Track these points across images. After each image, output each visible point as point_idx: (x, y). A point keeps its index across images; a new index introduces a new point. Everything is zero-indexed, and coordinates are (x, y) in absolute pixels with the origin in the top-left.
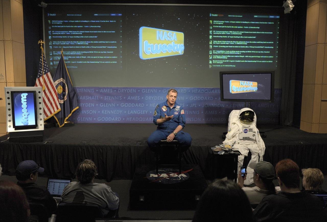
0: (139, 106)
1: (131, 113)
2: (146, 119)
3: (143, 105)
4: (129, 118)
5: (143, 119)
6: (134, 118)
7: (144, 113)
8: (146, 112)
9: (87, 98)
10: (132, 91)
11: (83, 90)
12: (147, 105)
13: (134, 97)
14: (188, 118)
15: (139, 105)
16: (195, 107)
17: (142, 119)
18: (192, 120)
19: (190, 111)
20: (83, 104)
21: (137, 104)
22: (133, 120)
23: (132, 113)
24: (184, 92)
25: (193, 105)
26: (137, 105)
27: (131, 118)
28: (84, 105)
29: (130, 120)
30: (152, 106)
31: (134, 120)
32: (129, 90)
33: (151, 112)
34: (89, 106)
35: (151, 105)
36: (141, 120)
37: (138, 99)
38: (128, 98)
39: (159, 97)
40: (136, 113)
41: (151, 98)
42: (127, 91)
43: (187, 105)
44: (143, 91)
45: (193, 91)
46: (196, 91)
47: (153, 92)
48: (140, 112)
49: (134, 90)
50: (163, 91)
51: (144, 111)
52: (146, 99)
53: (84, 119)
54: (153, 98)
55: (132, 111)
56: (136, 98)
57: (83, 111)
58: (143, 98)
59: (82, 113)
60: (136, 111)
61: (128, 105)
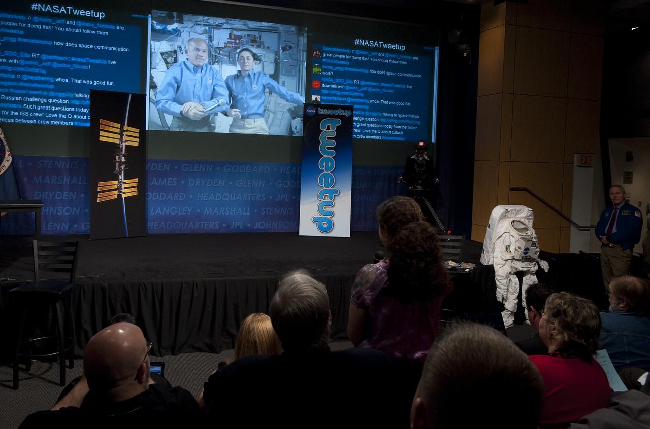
0: (175, 199)
1: (157, 212)
2: (188, 224)
3: (183, 196)
4: (152, 223)
5: (182, 227)
6: (163, 223)
7: (185, 212)
8: (190, 211)
9: (61, 181)
10: (160, 168)
11: (51, 163)
12: (191, 197)
13: (165, 180)
14: (272, 223)
15: (176, 197)
16: (286, 200)
17: (180, 225)
18: (278, 225)
19: (276, 209)
20: (50, 193)
21: (170, 194)
22: (161, 227)
23: (160, 212)
24: (265, 172)
25: (282, 197)
26: (170, 196)
27: (158, 223)
28: (51, 196)
29: (153, 227)
30: (202, 199)
31: (164, 227)
32: (156, 165)
33: (199, 211)
34: (64, 198)
35: (199, 196)
36: (179, 228)
37: (173, 185)
38: (153, 182)
39: (216, 181)
40: (167, 213)
41: (201, 183)
42: (151, 167)
43: (271, 197)
44: (184, 168)
45: (282, 170)
46: (288, 170)
47: (204, 171)
48: (176, 212)
49: (165, 165)
50: (225, 169)
51: (184, 208)
52: (190, 185)
53: (49, 226)
54: (203, 182)
55: (159, 209)
56: (169, 182)
57: (48, 208)
58: (183, 182)
59: (47, 212)
60: (169, 208)
61: (152, 196)
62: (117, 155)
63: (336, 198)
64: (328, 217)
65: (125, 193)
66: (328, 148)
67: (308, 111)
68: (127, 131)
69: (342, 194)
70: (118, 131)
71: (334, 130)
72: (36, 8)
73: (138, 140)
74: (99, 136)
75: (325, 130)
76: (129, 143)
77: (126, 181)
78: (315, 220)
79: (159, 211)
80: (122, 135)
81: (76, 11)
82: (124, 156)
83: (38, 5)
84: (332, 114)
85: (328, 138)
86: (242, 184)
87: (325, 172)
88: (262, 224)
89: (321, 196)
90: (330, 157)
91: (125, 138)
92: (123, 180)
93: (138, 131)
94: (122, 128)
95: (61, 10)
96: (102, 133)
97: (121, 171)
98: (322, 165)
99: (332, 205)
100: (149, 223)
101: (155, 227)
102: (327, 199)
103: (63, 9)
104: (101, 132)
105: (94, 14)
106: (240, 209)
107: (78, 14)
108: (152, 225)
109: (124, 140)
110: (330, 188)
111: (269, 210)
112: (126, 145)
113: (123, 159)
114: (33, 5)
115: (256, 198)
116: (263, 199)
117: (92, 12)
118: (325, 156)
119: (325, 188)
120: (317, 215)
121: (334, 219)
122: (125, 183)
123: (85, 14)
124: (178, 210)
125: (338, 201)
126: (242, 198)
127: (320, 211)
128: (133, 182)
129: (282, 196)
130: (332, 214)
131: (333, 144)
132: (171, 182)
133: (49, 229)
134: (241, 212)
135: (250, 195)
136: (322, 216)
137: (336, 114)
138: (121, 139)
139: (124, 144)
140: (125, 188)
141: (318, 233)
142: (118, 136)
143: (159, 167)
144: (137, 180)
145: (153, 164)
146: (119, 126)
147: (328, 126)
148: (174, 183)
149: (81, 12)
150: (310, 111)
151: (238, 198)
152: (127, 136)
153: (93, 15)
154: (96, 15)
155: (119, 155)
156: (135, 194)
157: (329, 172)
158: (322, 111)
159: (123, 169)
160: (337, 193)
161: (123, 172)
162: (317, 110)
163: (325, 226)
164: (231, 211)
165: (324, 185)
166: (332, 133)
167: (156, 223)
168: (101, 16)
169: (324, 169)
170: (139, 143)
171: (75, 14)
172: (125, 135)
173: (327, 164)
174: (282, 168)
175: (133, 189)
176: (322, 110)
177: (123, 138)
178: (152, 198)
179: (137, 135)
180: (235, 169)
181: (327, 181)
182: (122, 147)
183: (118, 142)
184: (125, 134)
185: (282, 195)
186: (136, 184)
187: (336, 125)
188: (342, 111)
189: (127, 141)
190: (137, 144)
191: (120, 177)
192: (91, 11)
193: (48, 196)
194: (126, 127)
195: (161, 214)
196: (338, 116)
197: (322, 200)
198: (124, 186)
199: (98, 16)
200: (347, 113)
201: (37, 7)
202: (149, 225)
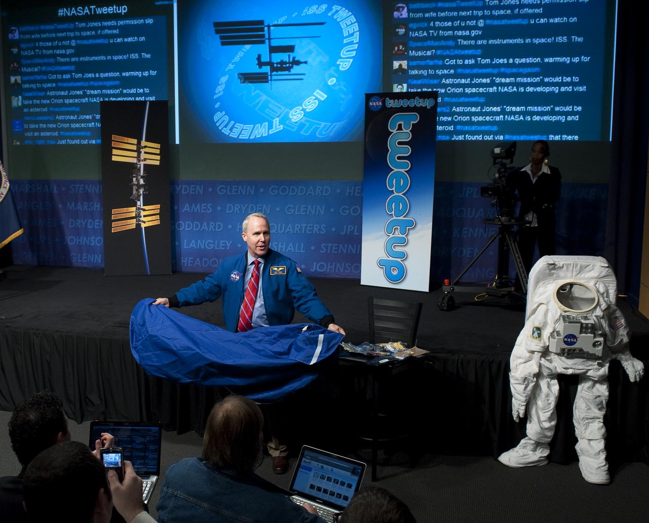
0: (210, 230)
1: (191, 245)
3: (220, 226)
4: (186, 258)
6: (198, 259)
7: (222, 247)
8: (229, 245)
9: (92, 208)
10: (193, 191)
11: (82, 187)
12: (230, 227)
13: (199, 205)
14: (336, 265)
15: (211, 227)
17: (218, 262)
18: (345, 268)
19: (341, 245)
20: (82, 221)
21: (205, 223)
22: (196, 263)
24: (324, 194)
25: (349, 230)
26: (205, 226)
27: (192, 258)
28: (84, 223)
29: (187, 263)
31: (199, 264)
32: (187, 187)
33: (240, 245)
34: (96, 227)
37: (208, 212)
38: (185, 209)
39: (260, 207)
40: (203, 247)
41: (240, 209)
42: (183, 190)
43: (334, 229)
44: (220, 190)
45: (348, 191)
46: (357, 191)
47: (244, 193)
48: (213, 245)
49: (198, 187)
50: (270, 193)
51: (222, 242)
52: (227, 212)
53: (84, 257)
54: (244, 209)
55: (193, 241)
56: (203, 208)
57: (81, 238)
58: (219, 208)
59: (81, 242)
60: (204, 241)
61: (185, 227)
62: (134, 177)
63: (411, 232)
64: (399, 260)
65: (144, 222)
66: (399, 158)
67: (371, 104)
68: (146, 147)
69: (418, 227)
70: (134, 148)
71: (408, 131)
72: (62, 14)
73: (158, 157)
74: (111, 155)
75: (395, 131)
76: (148, 162)
77: (146, 208)
78: (381, 264)
79: (193, 244)
80: (139, 153)
81: (99, 9)
82: (142, 177)
83: (63, 10)
84: (405, 106)
85: (400, 143)
86: (293, 210)
87: (396, 194)
88: (322, 266)
89: (390, 229)
90: (403, 170)
91: (143, 156)
92: (142, 207)
93: (158, 146)
94: (139, 143)
95: (85, 11)
96: (115, 152)
97: (139, 196)
98: (392, 183)
99: (404, 242)
100: (182, 258)
101: (189, 263)
102: (398, 234)
103: (87, 11)
104: (113, 150)
105: (116, 9)
106: (291, 244)
107: (100, 13)
108: (186, 261)
109: (142, 158)
110: (401, 218)
111: (332, 246)
112: (144, 164)
113: (142, 182)
114: (60, 11)
115: (313, 229)
116: (323, 231)
117: (115, 7)
118: (396, 170)
119: (395, 218)
120: (384, 256)
121: (408, 264)
122: (144, 210)
123: (108, 11)
124: (214, 243)
125: (413, 236)
126: (293, 229)
127: (389, 251)
128: (155, 208)
129: (349, 228)
130: (404, 256)
131: (407, 151)
132: (205, 208)
133: (84, 261)
134: (292, 249)
135: (304, 225)
136: (391, 258)
137: (412, 105)
138: (138, 157)
139: (142, 163)
140: (144, 216)
141: (385, 284)
142: (135, 154)
143: (192, 189)
144: (158, 206)
145: (184, 186)
146: (135, 141)
147: (400, 126)
148: (209, 210)
149: (104, 10)
150: (374, 104)
151: (288, 230)
152: (145, 153)
153: (116, 11)
154: (119, 10)
155: (136, 177)
156: (158, 222)
157: (400, 194)
158: (391, 103)
159: (141, 193)
160: (412, 225)
161: (142, 197)
162: (384, 102)
163: (395, 273)
164: (280, 246)
165: (393, 213)
166: (406, 135)
167: (190, 258)
168: (123, 11)
169: (394, 189)
170: (161, 160)
171: (98, 13)
172: (143, 153)
173: (398, 182)
174: (348, 188)
175: (154, 218)
176: (391, 101)
177: (141, 157)
178: (184, 228)
179: (158, 152)
180: (284, 190)
181: (397, 207)
182: (140, 167)
183: (135, 161)
184: (143, 151)
185: (349, 226)
186: (158, 211)
187: (412, 122)
188: (421, 100)
189: (145, 159)
190: (158, 163)
191: (138, 203)
192: (113, 6)
193: (81, 224)
194: (144, 143)
195: (195, 248)
196: (415, 109)
197: (391, 236)
198: (143, 213)
199: (120, 11)
200: (428, 103)
201: (63, 12)
202: (182, 261)
